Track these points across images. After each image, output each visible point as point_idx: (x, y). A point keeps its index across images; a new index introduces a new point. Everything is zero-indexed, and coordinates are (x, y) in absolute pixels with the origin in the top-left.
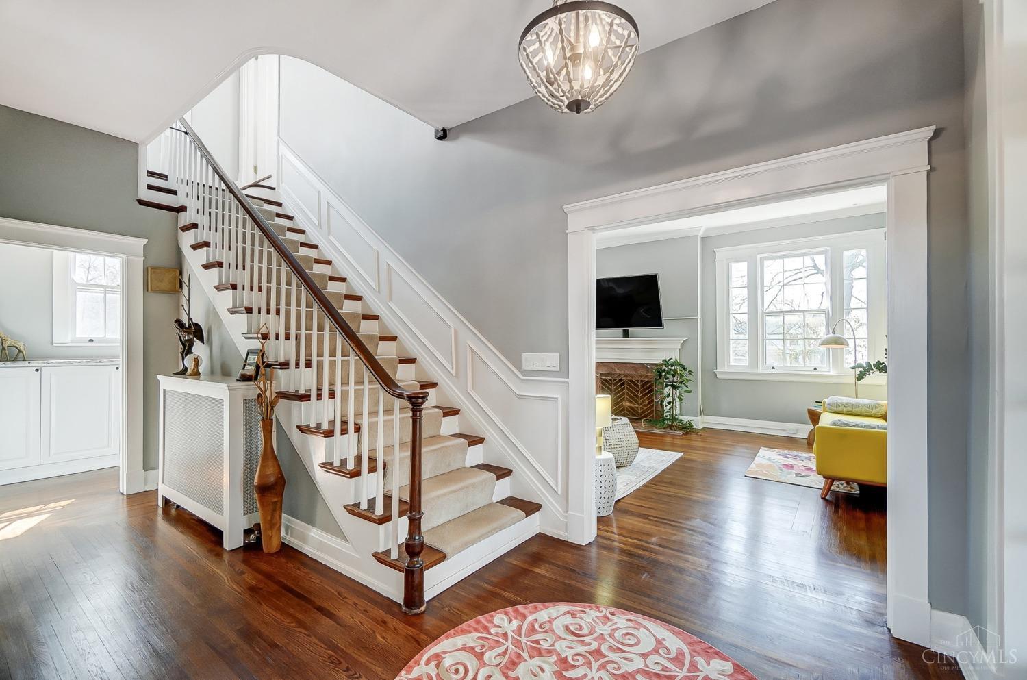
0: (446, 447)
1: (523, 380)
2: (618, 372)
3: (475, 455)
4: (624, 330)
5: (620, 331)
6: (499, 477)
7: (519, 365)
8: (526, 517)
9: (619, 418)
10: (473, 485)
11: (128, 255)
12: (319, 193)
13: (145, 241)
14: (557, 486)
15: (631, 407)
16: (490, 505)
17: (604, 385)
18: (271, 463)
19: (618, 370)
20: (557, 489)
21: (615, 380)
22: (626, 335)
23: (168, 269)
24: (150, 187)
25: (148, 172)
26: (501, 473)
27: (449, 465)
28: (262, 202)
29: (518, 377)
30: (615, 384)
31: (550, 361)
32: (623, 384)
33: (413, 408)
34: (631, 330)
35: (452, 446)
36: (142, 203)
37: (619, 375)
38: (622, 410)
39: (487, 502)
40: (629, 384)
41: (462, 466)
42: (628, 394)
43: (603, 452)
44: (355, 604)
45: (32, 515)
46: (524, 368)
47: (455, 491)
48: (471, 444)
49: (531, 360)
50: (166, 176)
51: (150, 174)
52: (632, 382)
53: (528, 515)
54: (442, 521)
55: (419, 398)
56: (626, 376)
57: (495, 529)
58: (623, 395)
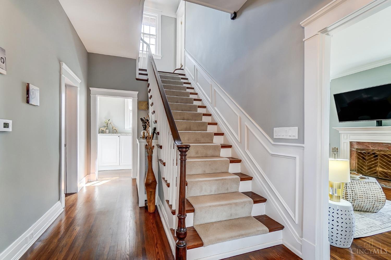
0: (225, 179)
1: (273, 145)
2: (372, 148)
3: (245, 186)
4: (377, 121)
5: (375, 122)
6: (255, 202)
7: (271, 135)
8: (269, 232)
9: (366, 177)
10: (236, 204)
11: (133, 98)
12: (195, 66)
13: (138, 92)
14: (295, 217)
15: (383, 172)
16: (248, 218)
17: (360, 156)
18: (150, 174)
19: (372, 147)
20: (295, 219)
21: (369, 153)
22: (379, 124)
23: (144, 102)
24: (140, 74)
25: (139, 69)
26: (258, 200)
27: (227, 189)
28: (178, 75)
29: (270, 142)
30: (369, 156)
31: (292, 132)
32: (377, 156)
33: (181, 154)
34: (384, 121)
35: (229, 179)
36: (137, 79)
37: (373, 150)
38: (376, 173)
39: (247, 215)
40: (382, 157)
41: (236, 190)
42: (380, 163)
43: (341, 200)
44: (158, 253)
45: (108, 180)
46: (274, 137)
47: (222, 205)
48: (242, 180)
49: (280, 132)
50: (146, 70)
51: (140, 70)
52: (385, 155)
53: (270, 231)
54: (213, 220)
55: (184, 148)
56: (379, 151)
57: (242, 235)
58: (377, 162)
